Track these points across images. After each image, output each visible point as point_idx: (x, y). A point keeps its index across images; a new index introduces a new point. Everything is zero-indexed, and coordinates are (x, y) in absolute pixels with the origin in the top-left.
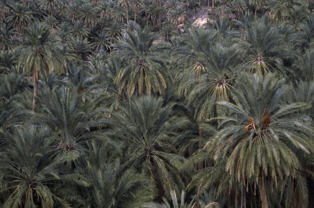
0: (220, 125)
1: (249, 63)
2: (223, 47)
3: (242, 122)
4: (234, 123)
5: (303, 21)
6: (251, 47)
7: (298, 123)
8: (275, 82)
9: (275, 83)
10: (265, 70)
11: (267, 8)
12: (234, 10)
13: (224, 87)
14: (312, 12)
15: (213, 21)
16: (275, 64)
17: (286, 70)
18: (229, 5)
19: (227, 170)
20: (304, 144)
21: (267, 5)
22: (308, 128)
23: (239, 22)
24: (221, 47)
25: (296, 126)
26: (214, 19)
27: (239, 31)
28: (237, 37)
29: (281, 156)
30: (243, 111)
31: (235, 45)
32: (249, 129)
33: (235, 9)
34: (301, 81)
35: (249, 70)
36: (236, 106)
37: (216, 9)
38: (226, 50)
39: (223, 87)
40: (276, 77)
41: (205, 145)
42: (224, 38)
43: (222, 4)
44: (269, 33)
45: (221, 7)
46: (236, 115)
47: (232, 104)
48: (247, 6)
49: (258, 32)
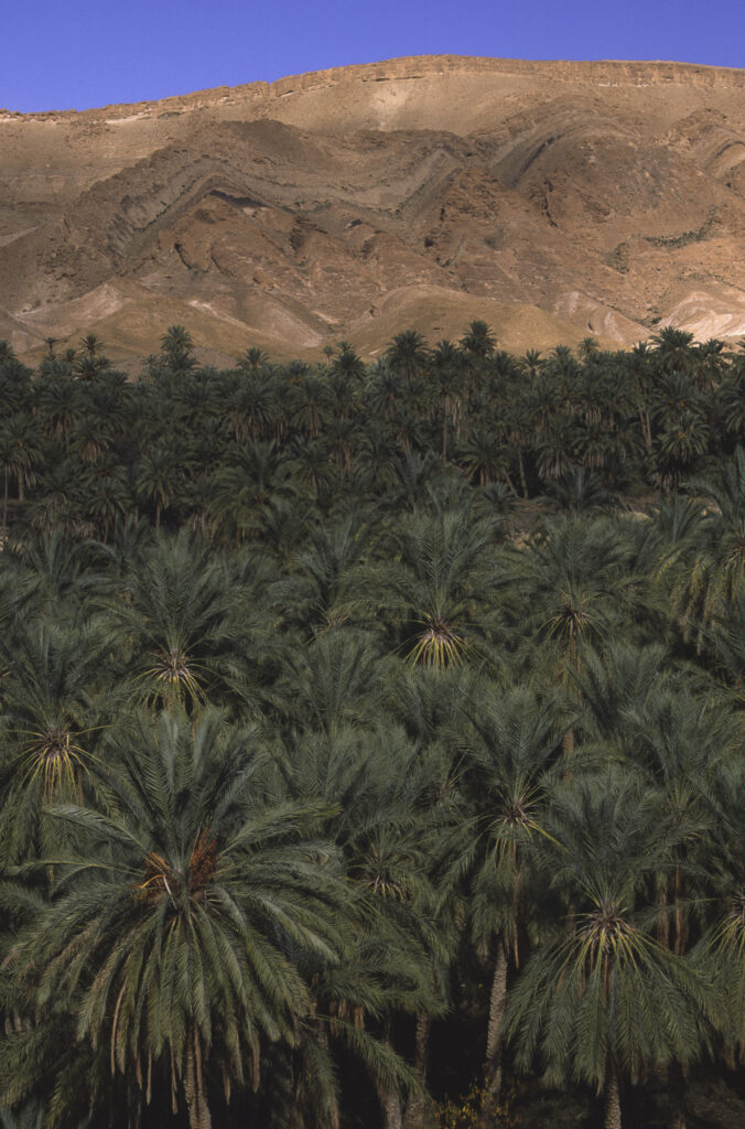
0: (57, 883)
1: (146, 676)
2: (61, 628)
3: (126, 872)
4: (103, 874)
5: (304, 544)
6: (148, 626)
7: (303, 864)
8: (228, 736)
9: (228, 740)
10: (195, 699)
11: (191, 504)
12: (91, 512)
13: (66, 757)
14: (328, 517)
15: (23, 546)
16: (225, 678)
17: (259, 698)
18: (73, 496)
19: (81, 1036)
20: (323, 935)
21: (192, 495)
22: (334, 882)
23: (109, 550)
24: (54, 630)
25: (295, 875)
26: (25, 538)
27: (107, 574)
28: (103, 595)
29: (254, 975)
30: (129, 834)
31: (97, 623)
32: (151, 895)
33: (93, 509)
34: (309, 732)
35: (143, 700)
36: (106, 819)
37: (30, 506)
38: (70, 637)
39: (62, 759)
40: (231, 720)
41: (5, 956)
42: (62, 597)
43: (50, 491)
44: (203, 580)
45: (49, 501)
46: (108, 850)
47: (96, 814)
48: (130, 498)
49: (170, 579)
